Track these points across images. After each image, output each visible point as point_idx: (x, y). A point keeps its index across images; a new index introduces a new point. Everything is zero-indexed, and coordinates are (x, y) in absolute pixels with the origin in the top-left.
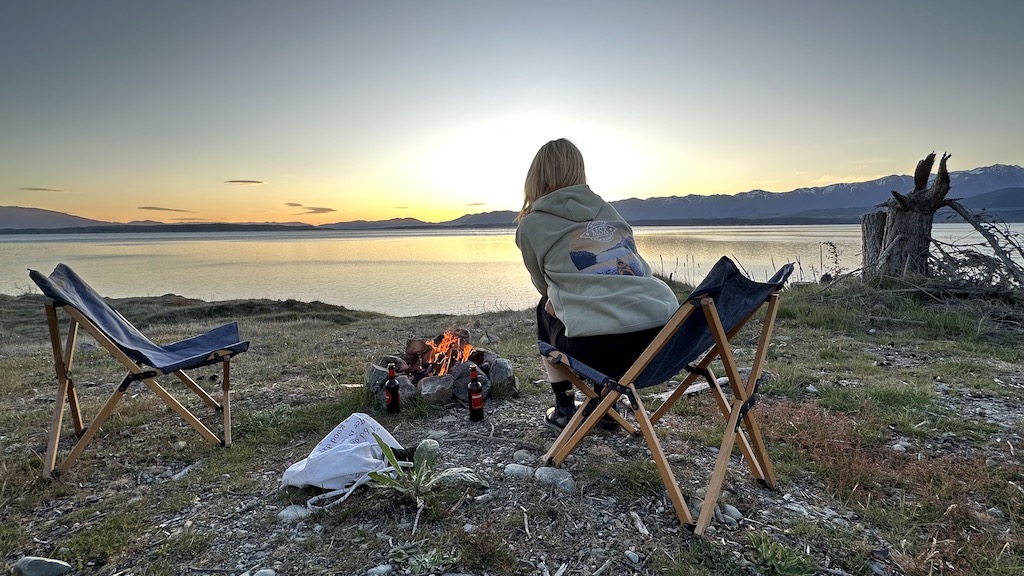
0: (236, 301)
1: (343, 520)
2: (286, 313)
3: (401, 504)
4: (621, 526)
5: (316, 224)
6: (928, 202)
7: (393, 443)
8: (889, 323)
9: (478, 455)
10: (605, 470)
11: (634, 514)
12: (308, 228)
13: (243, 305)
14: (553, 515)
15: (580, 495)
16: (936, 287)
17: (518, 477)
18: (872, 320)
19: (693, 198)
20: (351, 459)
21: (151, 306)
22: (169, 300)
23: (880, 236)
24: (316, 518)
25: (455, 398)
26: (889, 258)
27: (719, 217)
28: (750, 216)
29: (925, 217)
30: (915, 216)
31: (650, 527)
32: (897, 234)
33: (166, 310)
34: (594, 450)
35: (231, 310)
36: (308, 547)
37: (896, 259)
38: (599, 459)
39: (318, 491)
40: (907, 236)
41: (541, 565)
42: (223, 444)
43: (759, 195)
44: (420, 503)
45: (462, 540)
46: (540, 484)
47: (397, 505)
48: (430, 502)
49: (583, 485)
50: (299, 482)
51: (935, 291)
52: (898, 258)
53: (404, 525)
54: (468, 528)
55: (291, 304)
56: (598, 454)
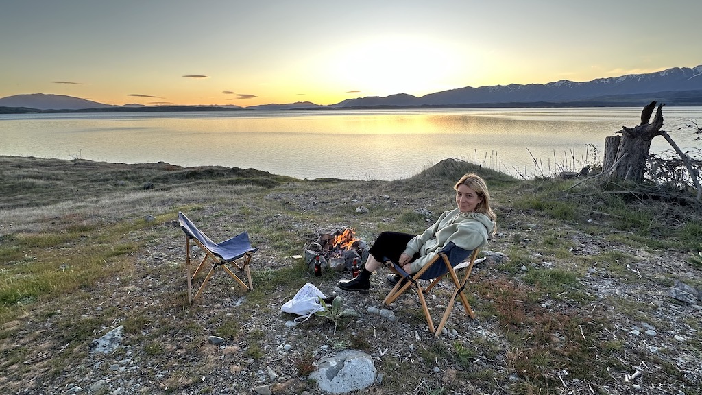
0: (202, 168)
1: (308, 328)
2: (234, 178)
3: (329, 323)
4: (410, 336)
5: (244, 107)
6: (648, 133)
7: (323, 296)
8: (601, 216)
9: (357, 301)
10: (408, 312)
11: (416, 331)
12: (239, 109)
13: (206, 171)
14: (385, 330)
15: (396, 322)
16: (640, 191)
17: (373, 314)
18: (592, 214)
19: (513, 86)
20: (309, 304)
21: (152, 170)
22: (161, 166)
23: (615, 152)
24: (299, 326)
25: (346, 269)
26: (618, 168)
27: (533, 101)
28: (557, 101)
29: (645, 143)
30: (638, 141)
31: (421, 337)
32: (625, 153)
33: (162, 174)
34: (406, 302)
35: (200, 174)
36: (299, 338)
37: (622, 168)
38: (407, 306)
39: (297, 316)
40: (631, 154)
41: (379, 348)
42: (250, 289)
43: (565, 84)
44: (336, 324)
45: (352, 338)
46: (381, 317)
47: (327, 323)
48: (340, 323)
49: (398, 318)
50: (289, 312)
51: (639, 193)
52: (624, 168)
53: (330, 331)
54: (354, 333)
55: (235, 171)
56: (407, 303)
